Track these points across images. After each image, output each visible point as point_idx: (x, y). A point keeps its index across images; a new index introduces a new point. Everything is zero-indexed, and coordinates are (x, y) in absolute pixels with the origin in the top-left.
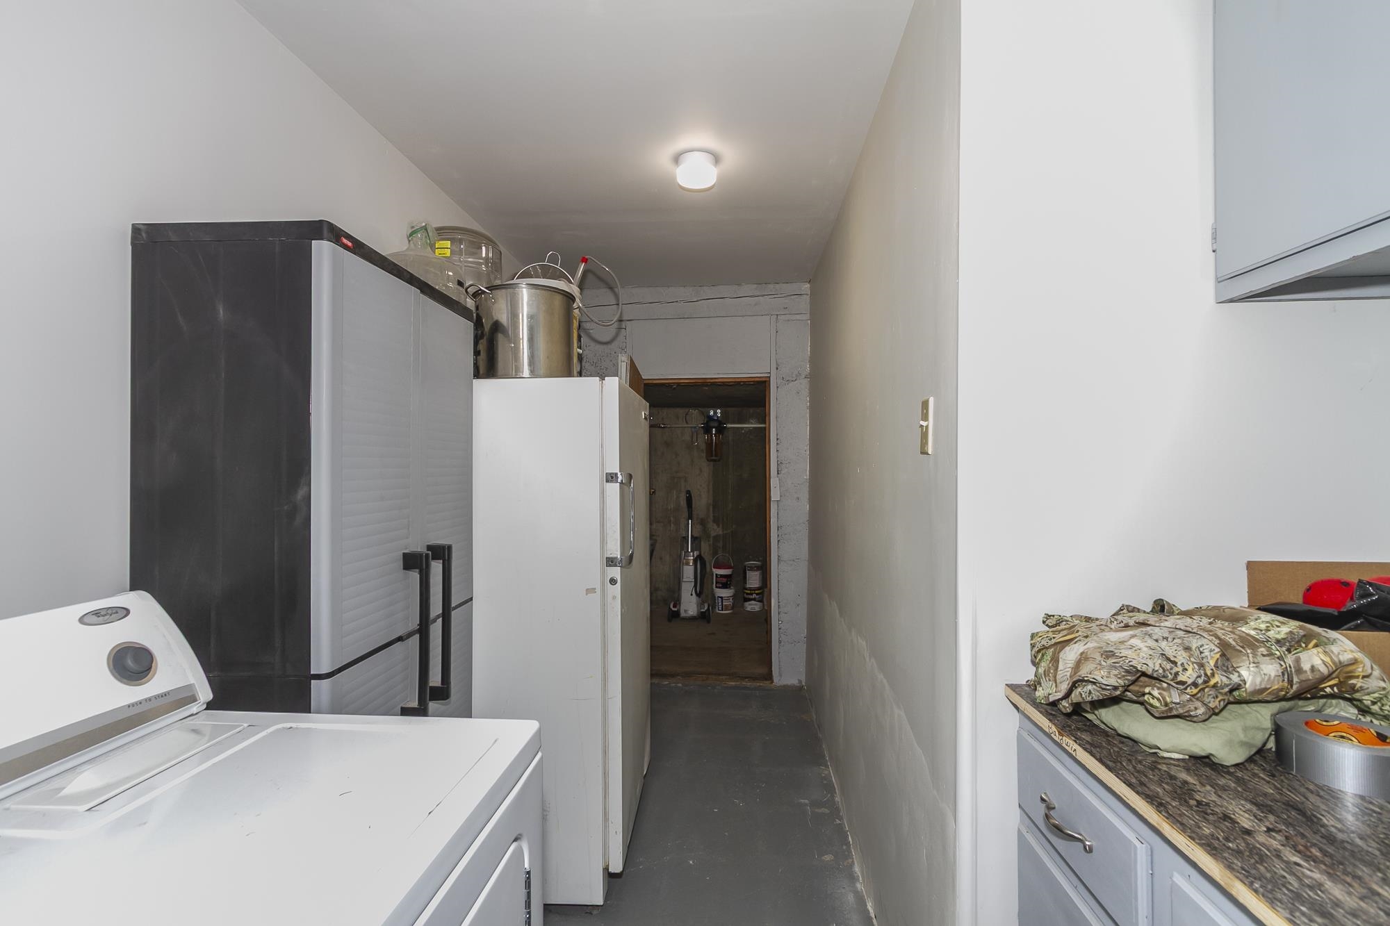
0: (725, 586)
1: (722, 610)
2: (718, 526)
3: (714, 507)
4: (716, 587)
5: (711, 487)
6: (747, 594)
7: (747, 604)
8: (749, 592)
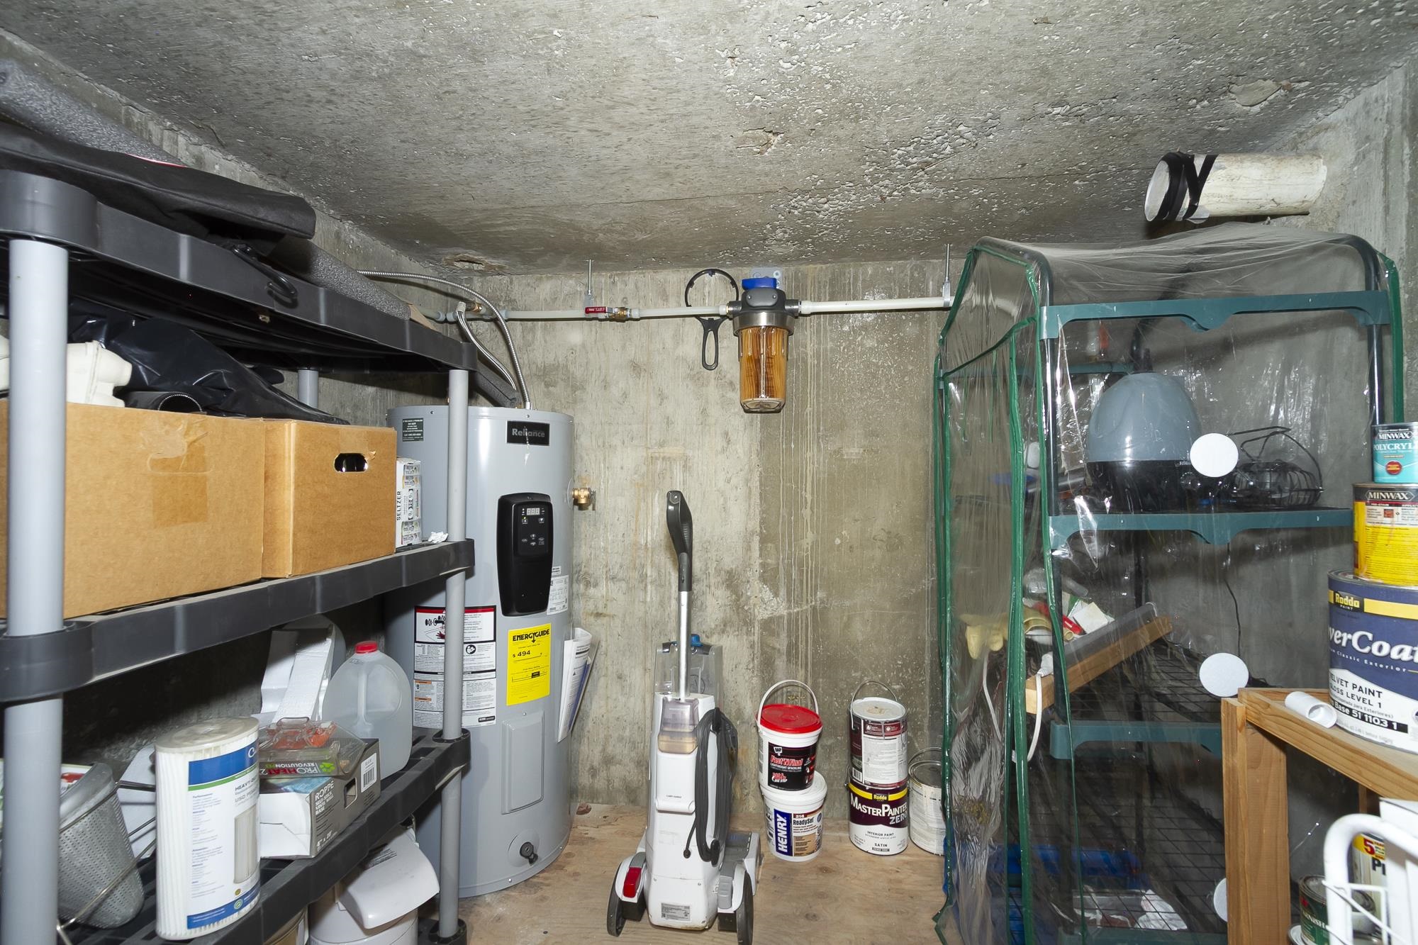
0: (797, 782)
1: (789, 853)
2: (776, 595)
3: (763, 541)
4: (771, 783)
5: (756, 483)
6: (863, 801)
7: (861, 830)
8: (869, 796)
